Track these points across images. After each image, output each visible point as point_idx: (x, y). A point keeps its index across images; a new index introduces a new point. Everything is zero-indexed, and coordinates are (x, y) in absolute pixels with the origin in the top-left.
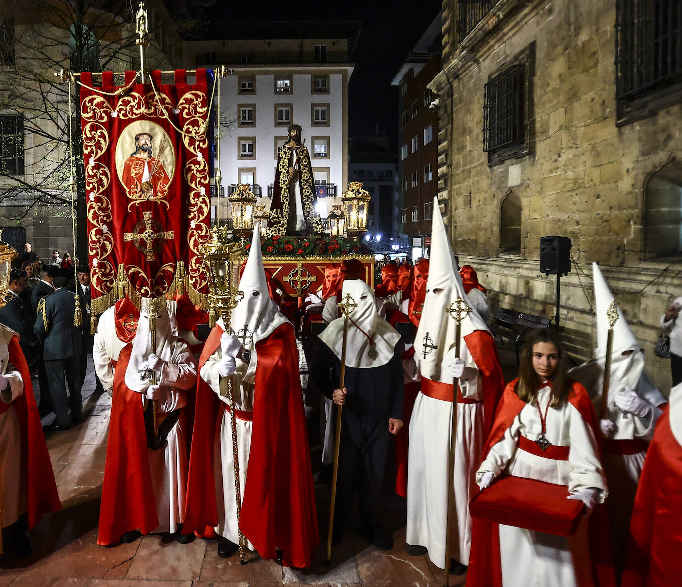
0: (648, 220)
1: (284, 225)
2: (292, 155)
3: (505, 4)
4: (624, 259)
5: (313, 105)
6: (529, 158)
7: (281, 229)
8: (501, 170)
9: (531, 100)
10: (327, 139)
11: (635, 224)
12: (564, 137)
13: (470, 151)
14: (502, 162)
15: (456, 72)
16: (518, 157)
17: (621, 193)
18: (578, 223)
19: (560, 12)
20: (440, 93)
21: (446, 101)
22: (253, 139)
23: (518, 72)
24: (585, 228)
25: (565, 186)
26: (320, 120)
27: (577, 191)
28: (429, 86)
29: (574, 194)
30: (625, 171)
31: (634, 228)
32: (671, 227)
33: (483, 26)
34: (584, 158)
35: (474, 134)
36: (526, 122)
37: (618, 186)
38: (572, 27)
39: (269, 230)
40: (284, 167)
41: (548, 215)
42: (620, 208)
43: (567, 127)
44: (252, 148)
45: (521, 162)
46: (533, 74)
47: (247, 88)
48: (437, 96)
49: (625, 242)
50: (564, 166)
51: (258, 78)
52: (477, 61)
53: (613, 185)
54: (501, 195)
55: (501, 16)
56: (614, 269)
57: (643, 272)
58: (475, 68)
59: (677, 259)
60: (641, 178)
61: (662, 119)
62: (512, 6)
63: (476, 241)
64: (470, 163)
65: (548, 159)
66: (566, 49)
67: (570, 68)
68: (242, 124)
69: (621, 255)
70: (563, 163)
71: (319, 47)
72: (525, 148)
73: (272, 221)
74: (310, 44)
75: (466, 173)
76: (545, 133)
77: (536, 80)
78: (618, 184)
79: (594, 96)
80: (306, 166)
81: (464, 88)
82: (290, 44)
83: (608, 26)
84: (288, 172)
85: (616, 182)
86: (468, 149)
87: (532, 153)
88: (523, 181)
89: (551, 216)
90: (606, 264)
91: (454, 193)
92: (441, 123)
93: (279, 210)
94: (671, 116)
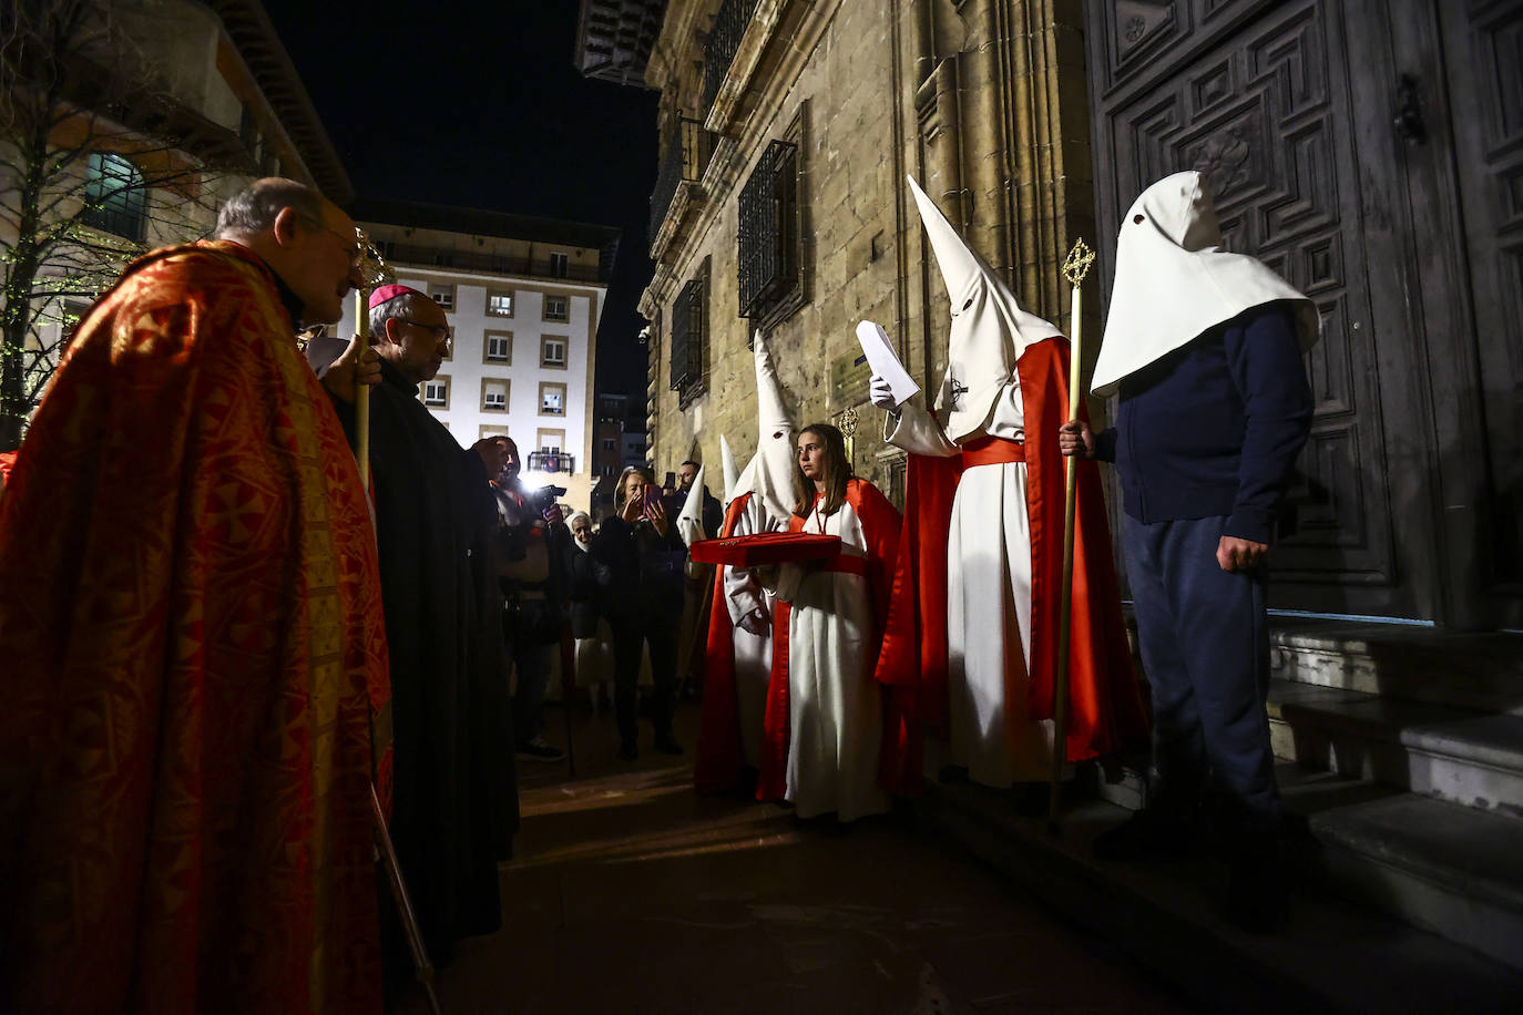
5: (544, 337)
10: (563, 387)
26: (554, 359)
44: (444, 392)
51: (460, 288)
71: (556, 256)
74: (544, 251)
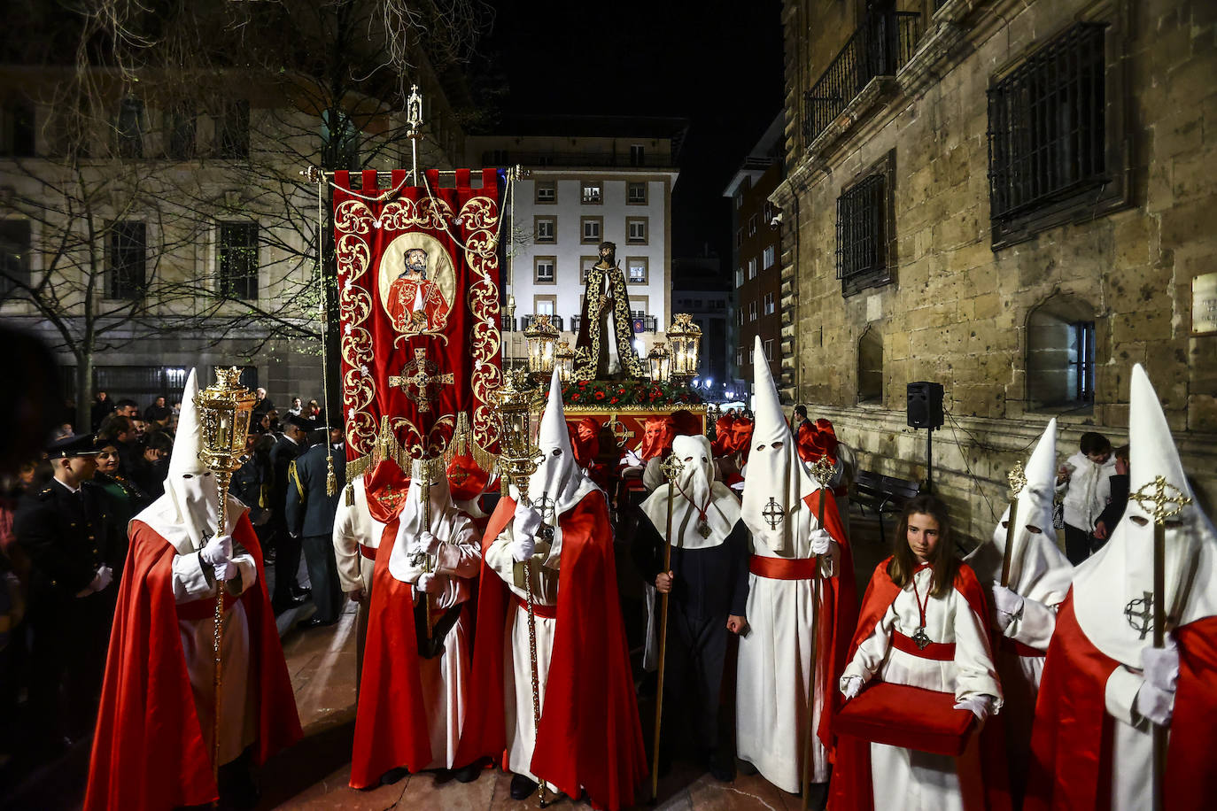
0: (1032, 363)
1: (593, 366)
2: (603, 279)
3: (860, 103)
4: (1005, 410)
5: (628, 219)
6: (891, 288)
7: (590, 372)
8: (858, 301)
9: (892, 217)
10: (645, 260)
11: (1017, 367)
12: (932, 261)
13: (820, 278)
14: (859, 291)
15: (803, 182)
16: (878, 286)
17: (999, 330)
18: (950, 367)
19: (923, 114)
20: (783, 208)
21: (790, 216)
22: (553, 259)
23: (875, 183)
24: (959, 372)
25: (934, 321)
26: (637, 237)
27: (948, 328)
28: (769, 199)
29: (944, 331)
30: (1004, 305)
31: (1015, 372)
32: (1057, 371)
33: (833, 129)
34: (955, 288)
35: (825, 256)
36: (887, 243)
37: (995, 322)
38: (938, 133)
39: (574, 372)
40: (593, 294)
41: (914, 356)
42: (999, 348)
43: (934, 251)
44: (551, 270)
45: (882, 291)
46: (894, 186)
47: (547, 196)
48: (780, 210)
49: (1006, 388)
50: (932, 297)
51: (560, 184)
52: (827, 170)
53: (990, 321)
54: (857, 332)
55: (855, 118)
56: (994, 421)
57: (1027, 426)
58: (825, 178)
59: (1064, 409)
60: (1022, 314)
61: (1044, 244)
62: (867, 106)
63: (829, 387)
64: (821, 291)
65: (913, 288)
66: (931, 158)
67: (936, 181)
68: (539, 241)
69: (1002, 406)
70: (931, 294)
71: (635, 148)
72: (886, 276)
73: (579, 362)
74: (625, 144)
75: (815, 304)
76: (910, 258)
77: (897, 194)
78: (996, 319)
79: (965, 215)
80: (621, 293)
81: (812, 202)
82: (600, 143)
83: (980, 133)
84: (598, 301)
85: (994, 317)
86: (818, 275)
87: (894, 280)
88: (884, 315)
89: (918, 358)
90: (984, 415)
91: (801, 328)
92: (785, 244)
93: (587, 348)
94: (1053, 241)
